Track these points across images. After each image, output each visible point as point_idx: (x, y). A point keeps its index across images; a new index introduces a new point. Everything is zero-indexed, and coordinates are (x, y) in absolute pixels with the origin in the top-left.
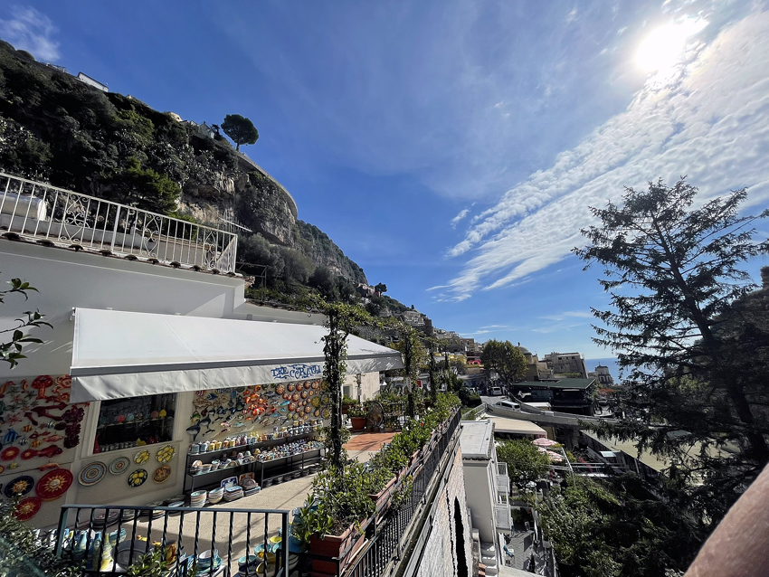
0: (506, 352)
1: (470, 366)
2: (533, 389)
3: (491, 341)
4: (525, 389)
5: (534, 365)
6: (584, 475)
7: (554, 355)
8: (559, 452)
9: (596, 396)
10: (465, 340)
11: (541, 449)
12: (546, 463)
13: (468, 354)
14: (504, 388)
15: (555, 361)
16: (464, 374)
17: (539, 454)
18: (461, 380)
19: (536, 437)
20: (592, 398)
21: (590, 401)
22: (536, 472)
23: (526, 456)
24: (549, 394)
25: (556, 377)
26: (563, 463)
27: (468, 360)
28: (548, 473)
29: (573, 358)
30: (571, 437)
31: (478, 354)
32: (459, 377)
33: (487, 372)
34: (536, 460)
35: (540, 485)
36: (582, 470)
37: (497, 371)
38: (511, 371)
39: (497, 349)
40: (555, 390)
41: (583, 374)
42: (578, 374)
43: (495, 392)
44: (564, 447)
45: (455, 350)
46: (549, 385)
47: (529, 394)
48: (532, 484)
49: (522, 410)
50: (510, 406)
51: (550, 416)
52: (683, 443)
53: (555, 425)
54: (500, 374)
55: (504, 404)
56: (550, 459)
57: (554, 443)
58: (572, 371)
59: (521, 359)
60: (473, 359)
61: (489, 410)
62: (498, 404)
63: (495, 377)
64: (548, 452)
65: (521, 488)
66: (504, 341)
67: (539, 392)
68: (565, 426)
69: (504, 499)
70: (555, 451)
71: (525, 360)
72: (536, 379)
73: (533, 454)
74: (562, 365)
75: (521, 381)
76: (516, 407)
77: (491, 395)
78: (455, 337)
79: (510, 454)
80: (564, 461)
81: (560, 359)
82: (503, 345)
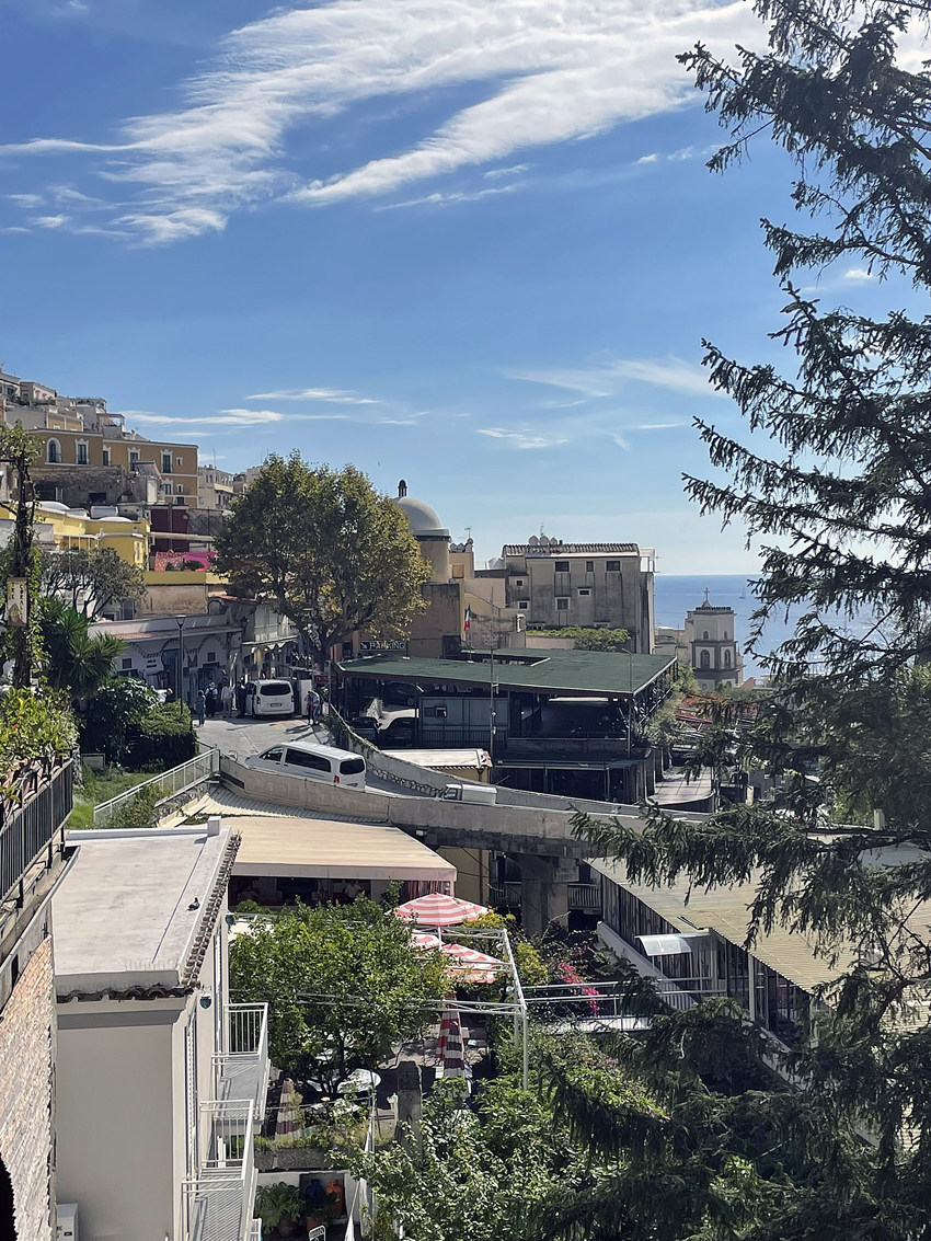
0: (336, 519)
1: (161, 575)
2: (432, 693)
3: (275, 464)
4: (395, 693)
5: (453, 590)
6: (565, 1028)
7: (542, 547)
8: (489, 947)
9: (666, 726)
10: (152, 449)
11: (421, 940)
12: (432, 992)
13: (160, 519)
14: (306, 686)
15: (542, 573)
16: (128, 615)
17: (408, 958)
18: (109, 642)
19: (408, 890)
20: (652, 731)
21: (640, 743)
22: (385, 1030)
23: (356, 970)
24: (492, 715)
25: (535, 643)
26: (496, 990)
27: (158, 547)
28: (435, 1030)
29: (612, 565)
30: (546, 889)
31: (207, 525)
32: (99, 630)
33: (238, 611)
34: (393, 982)
35: (391, 1081)
36: (561, 1012)
37: (285, 609)
38: (351, 610)
39: (302, 505)
40: (520, 698)
41: (635, 639)
42: (620, 634)
43: (265, 704)
44: (514, 928)
45: (91, 497)
46: (498, 677)
47: (410, 713)
48: (365, 1079)
49: (371, 780)
50: (322, 764)
51: (480, 804)
52: (904, 888)
53: (494, 840)
54: (299, 624)
55: (296, 757)
56: (450, 975)
57: (475, 912)
58: (601, 621)
59: (399, 557)
60: (182, 546)
61: (225, 783)
62: (272, 756)
63: (274, 632)
64: (446, 950)
65: (316, 1097)
66: (336, 469)
67: (453, 708)
68: (529, 842)
69: (234, 1150)
70: (474, 945)
71: (416, 562)
72: (452, 649)
73: (386, 960)
74: (563, 596)
75: (387, 656)
76: (348, 767)
77: (245, 714)
78: (101, 429)
79: (290, 966)
80: (503, 980)
81: (562, 566)
82: (330, 488)
